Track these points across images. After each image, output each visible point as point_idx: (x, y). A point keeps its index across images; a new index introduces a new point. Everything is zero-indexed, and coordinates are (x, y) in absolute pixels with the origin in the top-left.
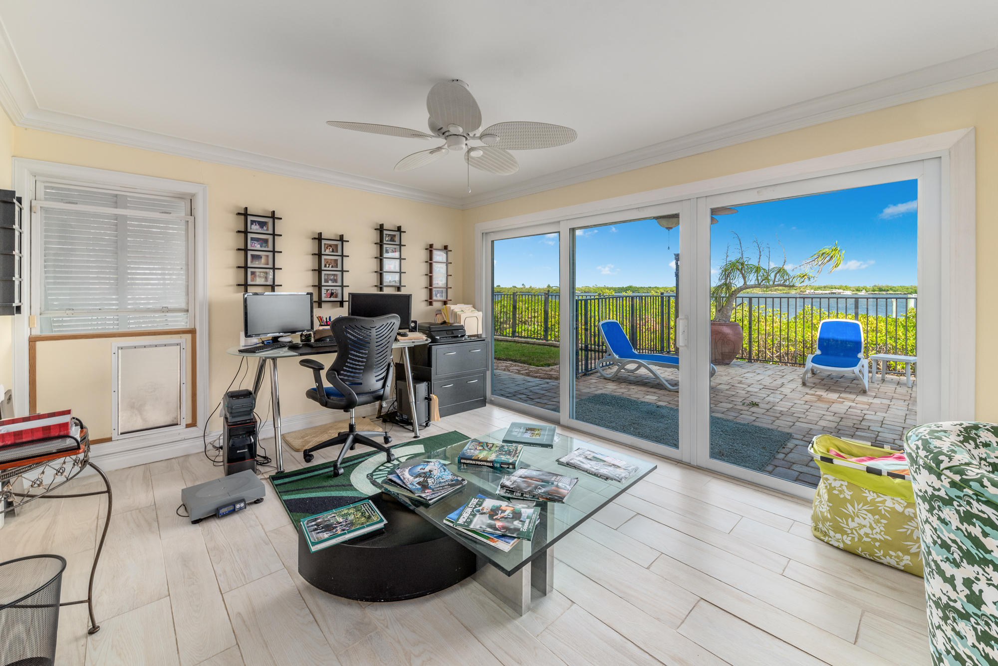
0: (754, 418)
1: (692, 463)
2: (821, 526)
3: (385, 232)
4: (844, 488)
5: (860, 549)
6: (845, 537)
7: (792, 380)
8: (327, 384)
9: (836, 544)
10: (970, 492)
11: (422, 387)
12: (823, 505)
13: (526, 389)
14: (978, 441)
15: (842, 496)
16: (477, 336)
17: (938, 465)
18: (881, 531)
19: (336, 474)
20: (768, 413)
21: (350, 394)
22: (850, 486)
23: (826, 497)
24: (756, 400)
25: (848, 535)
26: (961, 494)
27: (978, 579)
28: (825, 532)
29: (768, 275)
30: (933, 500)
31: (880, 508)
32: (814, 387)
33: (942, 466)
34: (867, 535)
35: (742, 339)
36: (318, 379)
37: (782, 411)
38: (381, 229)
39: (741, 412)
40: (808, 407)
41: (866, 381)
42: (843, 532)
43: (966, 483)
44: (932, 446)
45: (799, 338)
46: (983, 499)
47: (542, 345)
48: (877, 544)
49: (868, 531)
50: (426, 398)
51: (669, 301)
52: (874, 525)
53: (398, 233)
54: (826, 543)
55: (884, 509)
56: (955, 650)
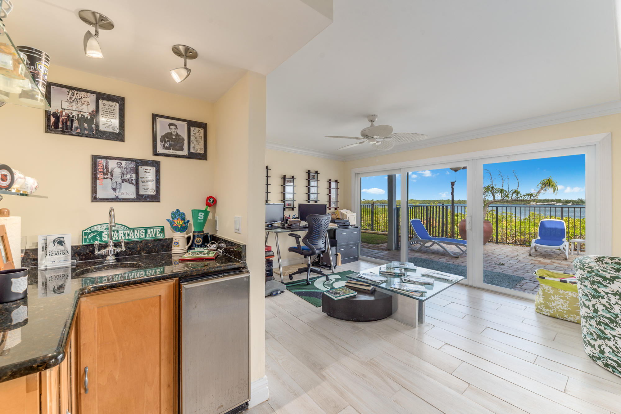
0: (503, 271)
1: (473, 286)
2: (539, 307)
3: (311, 174)
4: (550, 289)
5: (557, 315)
6: (550, 310)
7: (523, 253)
8: (302, 244)
9: (546, 314)
10: (594, 274)
11: (334, 248)
12: (541, 298)
13: (372, 255)
14: (603, 262)
15: (549, 293)
16: (354, 225)
17: (584, 267)
18: (567, 306)
19: (308, 284)
20: (510, 268)
21: (313, 249)
22: (553, 288)
23: (542, 294)
24: (502, 262)
25: (552, 309)
26: (591, 275)
27: (597, 303)
28: (542, 310)
29: (508, 194)
30: (582, 280)
31: (566, 296)
32: (536, 257)
33: (585, 267)
34: (560, 308)
35: (492, 230)
36: (298, 242)
37: (518, 268)
38: (309, 172)
39: (495, 268)
40: (532, 266)
41: (567, 253)
42: (550, 308)
43: (593, 271)
44: (582, 261)
45: (527, 231)
46: (598, 275)
47: (371, 233)
48: (565, 312)
49: (562, 307)
50: (335, 254)
51: (447, 208)
52: (563, 304)
53: (316, 174)
54: (542, 314)
55: (568, 297)
56: (590, 332)
